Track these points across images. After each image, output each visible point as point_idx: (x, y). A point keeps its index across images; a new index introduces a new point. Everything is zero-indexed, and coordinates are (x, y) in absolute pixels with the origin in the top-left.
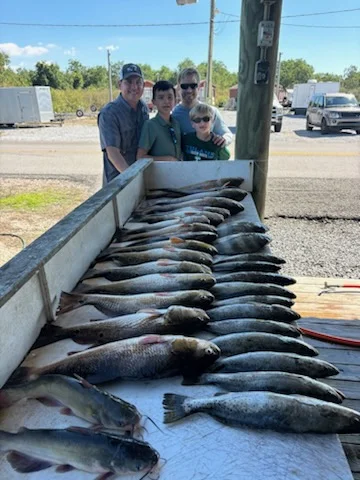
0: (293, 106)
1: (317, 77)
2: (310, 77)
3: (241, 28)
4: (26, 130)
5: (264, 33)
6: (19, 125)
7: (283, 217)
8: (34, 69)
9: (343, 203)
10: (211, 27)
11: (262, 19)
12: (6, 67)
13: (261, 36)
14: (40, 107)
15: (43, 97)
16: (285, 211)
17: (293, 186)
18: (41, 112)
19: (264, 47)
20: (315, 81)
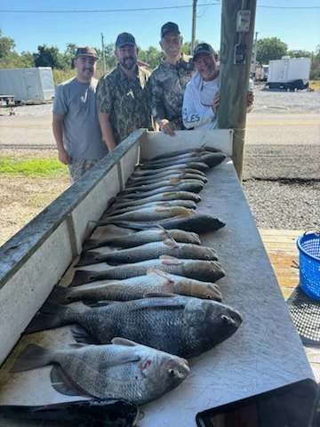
0: (269, 81)
1: (291, 54)
2: (285, 54)
3: (222, 15)
4: (31, 107)
5: (242, 20)
6: (25, 102)
7: (259, 179)
8: (37, 52)
9: (312, 166)
10: (194, 11)
11: (240, 9)
12: (12, 50)
13: (239, 23)
14: (43, 86)
15: (45, 77)
16: (261, 174)
17: (268, 152)
18: (45, 91)
19: (242, 32)
20: (289, 57)
